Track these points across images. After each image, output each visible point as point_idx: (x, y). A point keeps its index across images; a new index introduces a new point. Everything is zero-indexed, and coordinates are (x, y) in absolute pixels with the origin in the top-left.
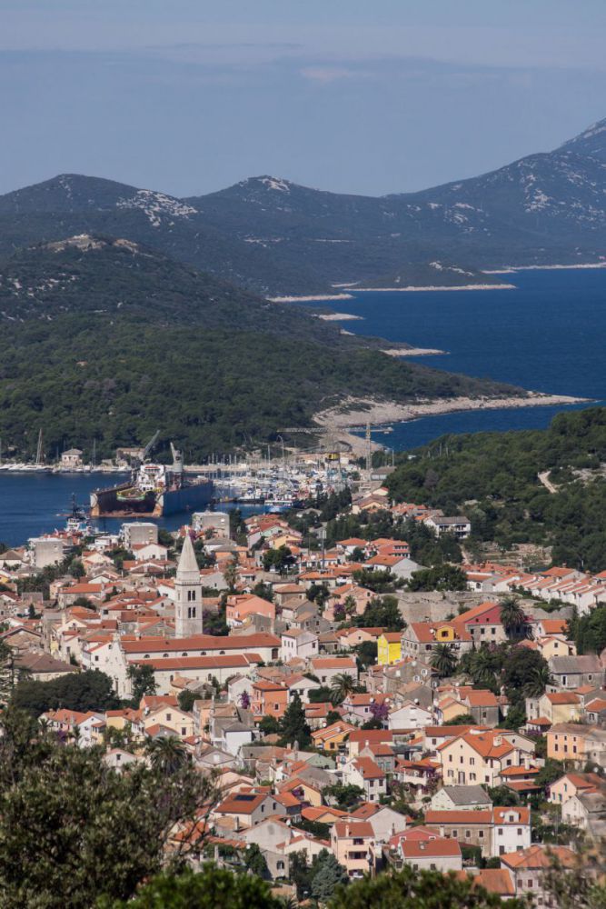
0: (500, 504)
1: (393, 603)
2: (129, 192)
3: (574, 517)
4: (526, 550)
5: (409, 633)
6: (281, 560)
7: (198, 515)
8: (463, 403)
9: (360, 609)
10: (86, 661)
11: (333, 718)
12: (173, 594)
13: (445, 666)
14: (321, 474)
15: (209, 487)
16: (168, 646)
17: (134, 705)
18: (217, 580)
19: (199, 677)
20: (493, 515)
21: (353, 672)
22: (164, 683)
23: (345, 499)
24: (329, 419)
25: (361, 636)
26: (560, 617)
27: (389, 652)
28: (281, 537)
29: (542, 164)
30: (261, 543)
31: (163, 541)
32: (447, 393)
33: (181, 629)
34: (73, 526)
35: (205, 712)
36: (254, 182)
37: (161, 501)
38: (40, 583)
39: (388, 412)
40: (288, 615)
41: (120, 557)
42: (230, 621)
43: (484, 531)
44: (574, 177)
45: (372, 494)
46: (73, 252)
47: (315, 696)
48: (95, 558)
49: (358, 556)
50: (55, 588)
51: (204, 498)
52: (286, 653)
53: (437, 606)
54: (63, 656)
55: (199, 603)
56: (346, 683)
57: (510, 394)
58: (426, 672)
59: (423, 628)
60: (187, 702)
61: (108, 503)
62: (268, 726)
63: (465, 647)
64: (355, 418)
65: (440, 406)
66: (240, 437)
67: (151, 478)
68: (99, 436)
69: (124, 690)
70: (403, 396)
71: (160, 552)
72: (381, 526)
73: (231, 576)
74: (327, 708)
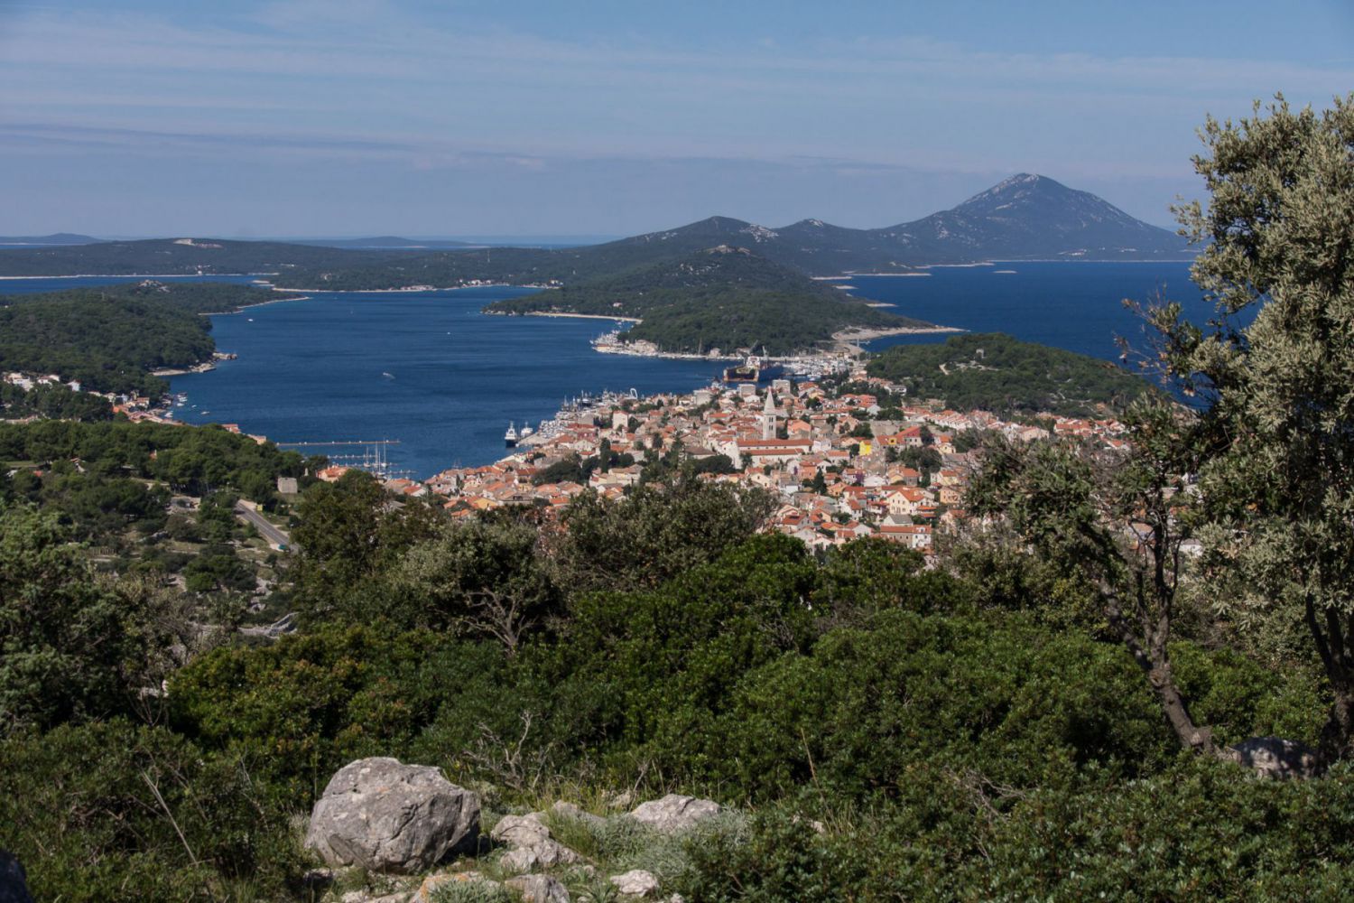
0: (920, 379)
1: (868, 425)
2: (746, 225)
3: (957, 386)
4: (933, 402)
5: (875, 440)
6: (814, 404)
7: (775, 381)
8: (905, 330)
9: (852, 428)
10: (720, 450)
11: (837, 480)
12: (762, 418)
13: (892, 456)
14: (835, 363)
15: (781, 368)
16: (759, 443)
17: (742, 471)
18: (784, 413)
19: (774, 459)
20: (917, 385)
21: (848, 458)
22: (757, 461)
23: (846, 375)
24: (839, 337)
25: (852, 441)
26: (949, 434)
27: (865, 449)
28: (815, 393)
29: (945, 215)
30: (805, 396)
31: (758, 393)
32: (897, 325)
33: (765, 436)
34: (715, 385)
35: (776, 476)
36: (806, 222)
37: (757, 374)
38: (699, 411)
39: (868, 334)
40: (817, 430)
41: (737, 400)
42: (789, 433)
43: (913, 392)
44: (961, 222)
45: (859, 373)
46: (718, 254)
47: (829, 469)
48: (726, 401)
49: (851, 403)
50: (706, 414)
51: (778, 373)
52: (816, 448)
53: (889, 427)
54: (709, 447)
55: (775, 423)
56: (844, 464)
57: (927, 326)
58: (883, 459)
59: (882, 439)
60: (767, 471)
61: (732, 374)
62: (806, 483)
63: (902, 448)
64: (852, 336)
65: (893, 332)
66: (796, 344)
67: (753, 363)
68: (728, 342)
69: (738, 464)
70: (875, 326)
71: (757, 398)
72: (863, 389)
73: (790, 411)
74: (835, 475)
